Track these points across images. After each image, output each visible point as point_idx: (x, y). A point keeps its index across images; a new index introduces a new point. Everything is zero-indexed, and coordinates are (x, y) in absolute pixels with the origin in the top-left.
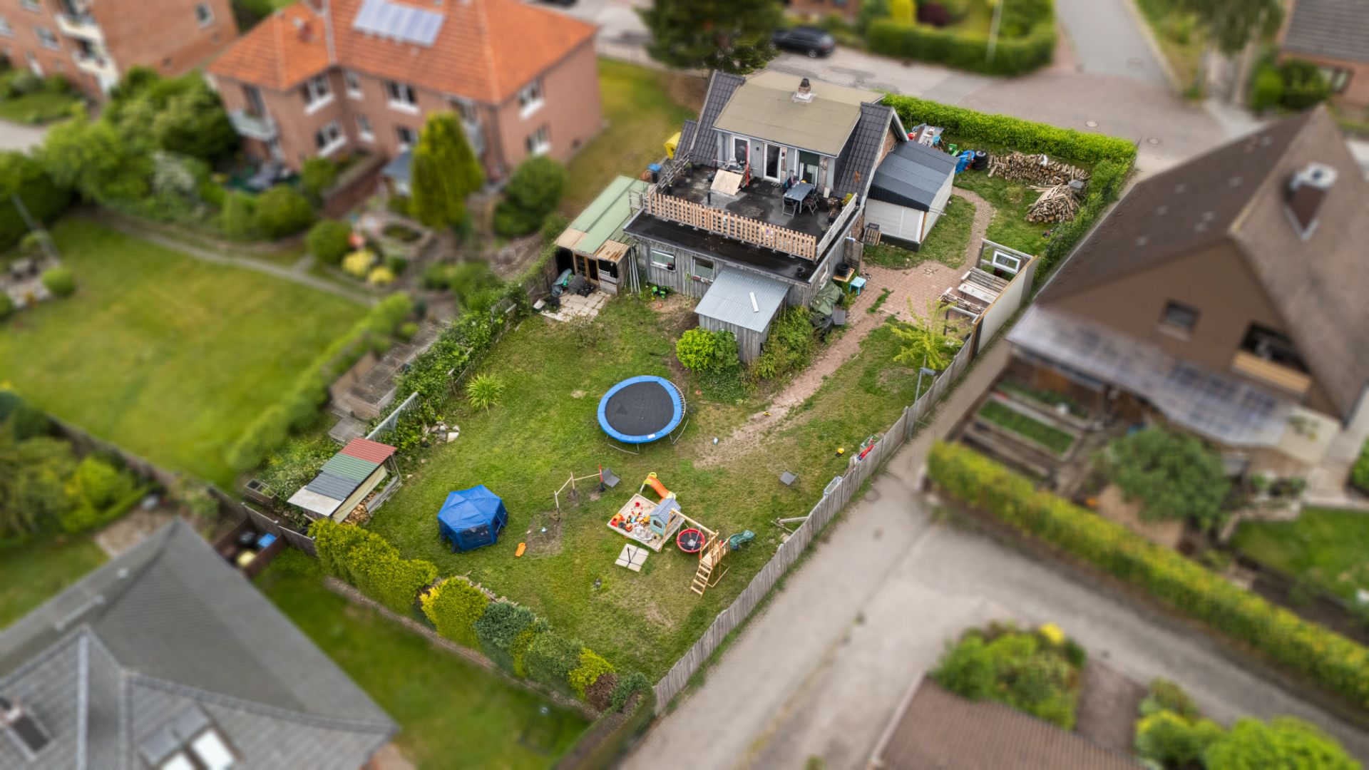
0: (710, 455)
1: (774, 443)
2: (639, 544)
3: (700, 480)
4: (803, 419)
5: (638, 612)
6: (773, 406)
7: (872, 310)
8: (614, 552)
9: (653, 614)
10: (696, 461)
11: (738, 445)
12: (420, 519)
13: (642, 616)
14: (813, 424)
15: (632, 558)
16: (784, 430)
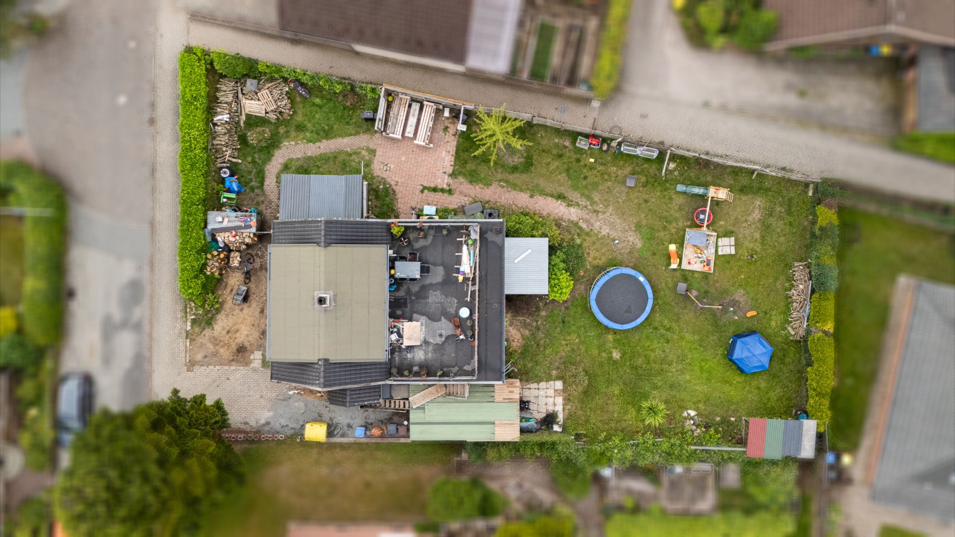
0: (628, 241)
1: (603, 204)
2: (717, 247)
3: (650, 237)
4: (575, 196)
5: (759, 225)
6: (572, 219)
7: (450, 192)
8: (728, 258)
9: (756, 215)
10: (637, 247)
11: (612, 226)
12: (759, 388)
13: (760, 220)
14: (575, 188)
15: (727, 246)
16: (589, 203)
